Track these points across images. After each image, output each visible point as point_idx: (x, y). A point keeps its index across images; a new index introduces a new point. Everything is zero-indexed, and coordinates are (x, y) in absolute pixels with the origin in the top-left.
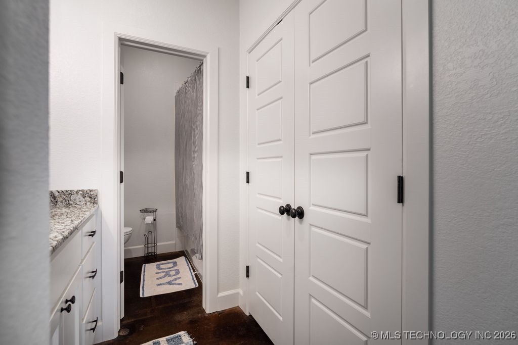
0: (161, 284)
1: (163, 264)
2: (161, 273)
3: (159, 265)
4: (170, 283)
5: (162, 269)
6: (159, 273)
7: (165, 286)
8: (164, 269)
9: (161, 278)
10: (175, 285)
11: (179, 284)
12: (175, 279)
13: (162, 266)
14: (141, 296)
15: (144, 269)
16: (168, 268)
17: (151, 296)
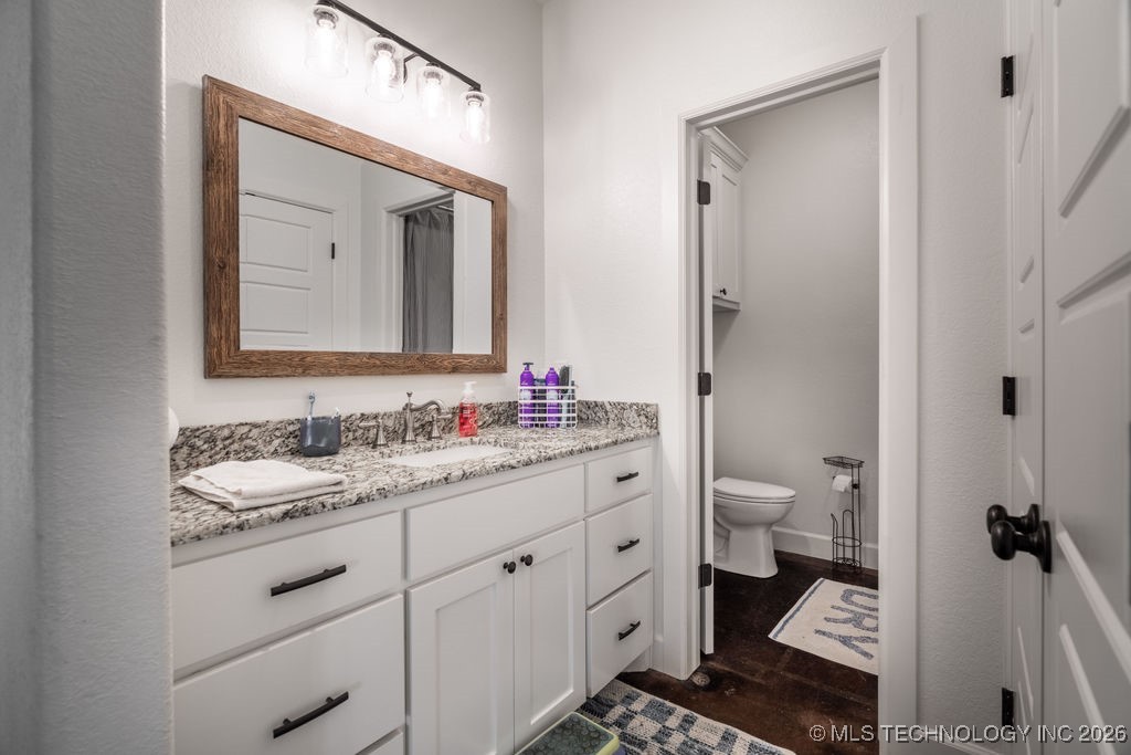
0: (824, 633)
1: (862, 594)
2: (842, 610)
3: (852, 593)
4: (845, 641)
5: (852, 603)
6: (838, 608)
7: (831, 641)
8: (856, 605)
9: (835, 621)
10: (853, 651)
11: (866, 654)
12: (864, 640)
13: (856, 598)
14: (771, 636)
15: (816, 588)
16: (866, 608)
17: (788, 647)
